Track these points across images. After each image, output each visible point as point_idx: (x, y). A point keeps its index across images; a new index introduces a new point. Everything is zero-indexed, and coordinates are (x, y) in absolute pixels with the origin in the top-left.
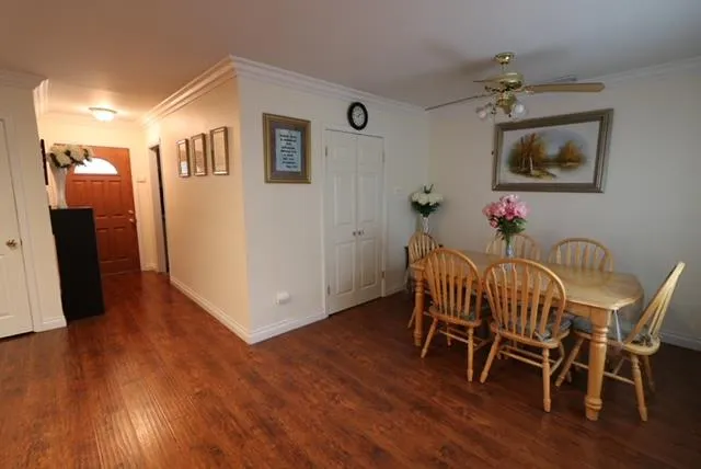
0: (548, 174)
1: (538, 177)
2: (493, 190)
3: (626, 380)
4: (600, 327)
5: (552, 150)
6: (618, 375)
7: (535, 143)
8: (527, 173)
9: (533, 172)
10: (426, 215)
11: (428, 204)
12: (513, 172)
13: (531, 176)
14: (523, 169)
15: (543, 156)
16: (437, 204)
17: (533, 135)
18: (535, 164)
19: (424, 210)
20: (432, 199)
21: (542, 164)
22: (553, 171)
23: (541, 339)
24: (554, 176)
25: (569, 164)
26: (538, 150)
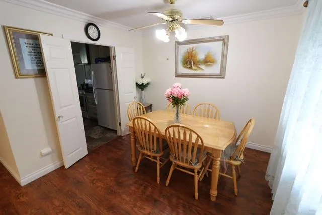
0: (200, 69)
1: (195, 70)
2: (176, 77)
3: (229, 177)
4: (217, 158)
5: (201, 56)
6: (226, 174)
7: (194, 52)
8: (190, 68)
9: (193, 67)
10: (143, 90)
11: (143, 84)
12: (185, 67)
13: (193, 69)
14: (189, 66)
15: (198, 60)
16: (148, 84)
17: (193, 48)
18: (194, 63)
19: (141, 87)
20: (145, 81)
21: (197, 63)
22: (203, 67)
23: (193, 165)
24: (203, 70)
25: (209, 63)
26: (195, 56)
